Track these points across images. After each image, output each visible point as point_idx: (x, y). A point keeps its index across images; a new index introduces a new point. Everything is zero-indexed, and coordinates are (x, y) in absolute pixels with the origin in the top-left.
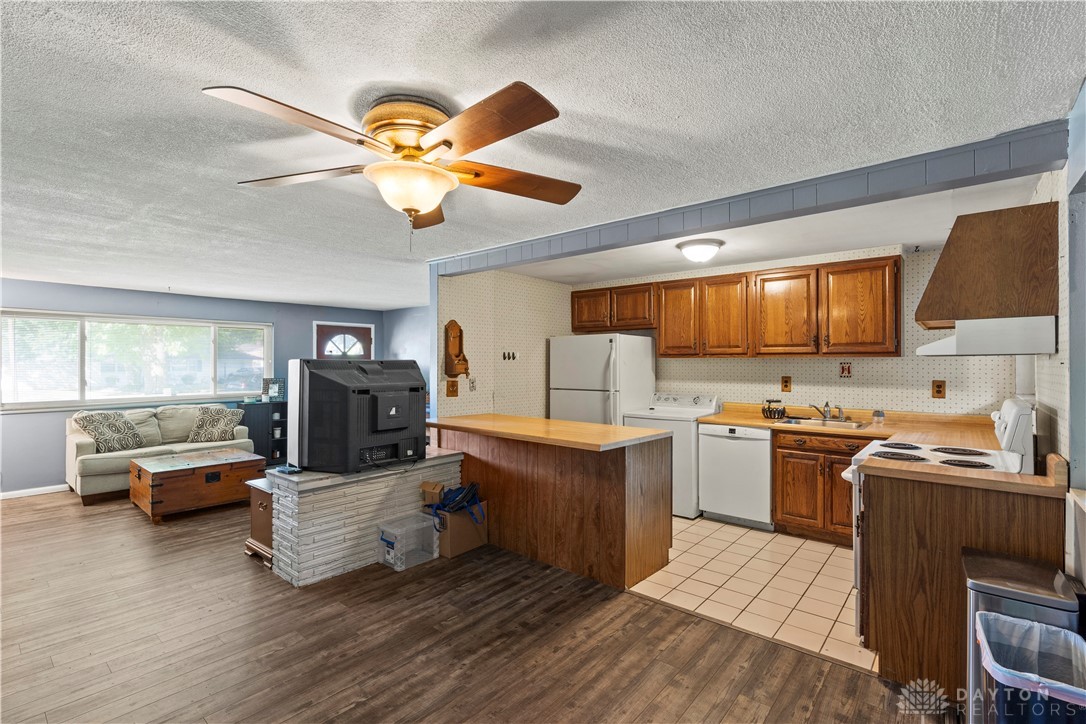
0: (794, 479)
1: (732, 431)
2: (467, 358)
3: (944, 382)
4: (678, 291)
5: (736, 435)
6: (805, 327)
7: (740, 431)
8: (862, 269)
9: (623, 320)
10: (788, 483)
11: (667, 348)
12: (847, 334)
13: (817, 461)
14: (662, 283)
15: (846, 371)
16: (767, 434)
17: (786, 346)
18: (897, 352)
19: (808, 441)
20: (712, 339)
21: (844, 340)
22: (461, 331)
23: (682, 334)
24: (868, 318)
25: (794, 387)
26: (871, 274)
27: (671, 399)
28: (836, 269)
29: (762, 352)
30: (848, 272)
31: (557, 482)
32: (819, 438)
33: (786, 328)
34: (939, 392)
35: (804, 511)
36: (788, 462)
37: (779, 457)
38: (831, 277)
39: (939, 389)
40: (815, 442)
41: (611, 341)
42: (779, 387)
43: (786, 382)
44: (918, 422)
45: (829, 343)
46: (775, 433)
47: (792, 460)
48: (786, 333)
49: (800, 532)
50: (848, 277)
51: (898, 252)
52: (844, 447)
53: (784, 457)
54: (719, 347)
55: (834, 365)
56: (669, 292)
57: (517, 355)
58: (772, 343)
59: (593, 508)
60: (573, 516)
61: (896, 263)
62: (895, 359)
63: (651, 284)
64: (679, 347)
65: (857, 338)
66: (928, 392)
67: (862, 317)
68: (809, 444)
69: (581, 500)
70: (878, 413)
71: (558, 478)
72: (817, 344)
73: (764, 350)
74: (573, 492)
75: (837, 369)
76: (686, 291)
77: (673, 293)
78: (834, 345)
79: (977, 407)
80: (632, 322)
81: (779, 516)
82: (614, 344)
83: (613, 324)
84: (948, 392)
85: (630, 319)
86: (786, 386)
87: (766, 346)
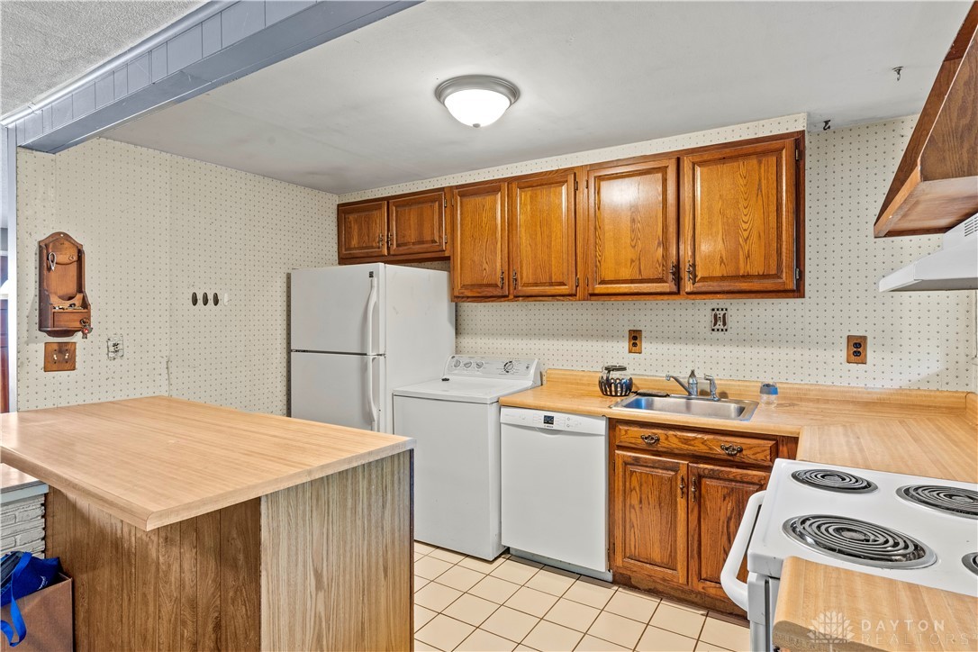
0: (641, 502)
1: (549, 420)
2: (90, 300)
3: (865, 338)
4: (479, 199)
5: (555, 426)
6: (660, 251)
7: (560, 420)
8: (745, 155)
9: (405, 244)
10: (632, 507)
11: (464, 286)
12: (722, 261)
13: (676, 471)
14: (457, 187)
15: (720, 321)
16: (601, 426)
17: (632, 281)
18: (798, 291)
19: (662, 438)
20: (527, 274)
22: (80, 253)
23: (485, 266)
24: (755, 234)
25: (645, 345)
26: (760, 162)
27: (474, 365)
28: (706, 156)
29: (596, 292)
30: (723, 160)
31: (161, 559)
32: (679, 433)
33: (632, 254)
34: (857, 354)
35: (656, 555)
36: (632, 472)
37: (619, 464)
38: (698, 170)
39: (857, 348)
40: (672, 440)
41: (371, 275)
42: (625, 345)
43: (635, 337)
44: (827, 401)
45: (695, 276)
46: (613, 424)
47: (639, 469)
48: (632, 261)
49: (652, 586)
50: (725, 168)
52: (719, 450)
53: (626, 464)
54: (536, 284)
55: (701, 312)
56: (465, 200)
57: (224, 298)
59: (210, 626)
61: (798, 141)
62: (792, 301)
63: (442, 189)
64: (481, 286)
65: (738, 268)
66: (842, 353)
67: (746, 234)
68: (663, 445)
69: (193, 604)
70: (769, 389)
72: (678, 279)
73: (600, 288)
74: (182, 585)
75: (709, 318)
76: (489, 199)
77: (472, 202)
78: (704, 279)
79: (915, 378)
80: (417, 248)
81: (619, 561)
82: (375, 279)
83: (392, 253)
84: (870, 355)
85: (414, 244)
86: (635, 345)
87: (603, 282)
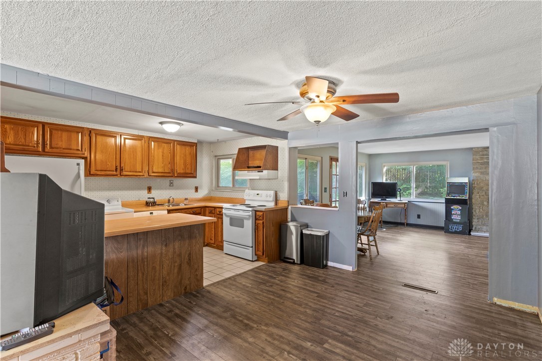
1: (151, 213)
3: (198, 187)
6: (170, 165)
7: (155, 213)
8: (188, 145)
11: (96, 170)
12: (183, 169)
15: (171, 184)
18: (195, 177)
21: (182, 172)
23: (108, 163)
25: (153, 191)
26: (190, 147)
28: (179, 143)
30: (184, 145)
33: (162, 165)
38: (178, 146)
39: (196, 189)
41: (78, 164)
42: (146, 192)
43: (149, 189)
45: (177, 172)
46: (169, 211)
48: (162, 167)
50: (183, 147)
51: (196, 142)
54: (130, 172)
55: (167, 181)
56: (98, 137)
58: (156, 171)
59: (187, 256)
60: (174, 266)
61: (196, 145)
63: (83, 128)
64: (106, 171)
65: (186, 171)
66: (194, 191)
67: (188, 164)
69: (180, 255)
70: (186, 199)
71: (164, 248)
72: (173, 173)
74: (174, 252)
75: (169, 183)
78: (179, 173)
80: (66, 151)
83: (46, 150)
84: (199, 191)
85: (64, 149)
86: (150, 191)
87: (153, 172)
